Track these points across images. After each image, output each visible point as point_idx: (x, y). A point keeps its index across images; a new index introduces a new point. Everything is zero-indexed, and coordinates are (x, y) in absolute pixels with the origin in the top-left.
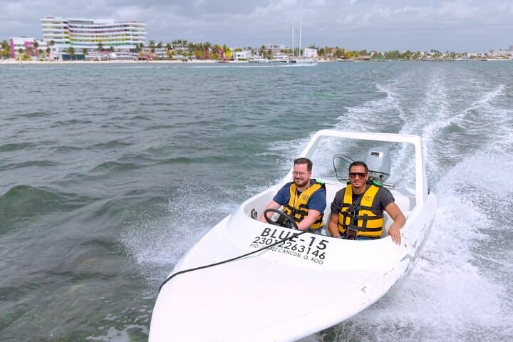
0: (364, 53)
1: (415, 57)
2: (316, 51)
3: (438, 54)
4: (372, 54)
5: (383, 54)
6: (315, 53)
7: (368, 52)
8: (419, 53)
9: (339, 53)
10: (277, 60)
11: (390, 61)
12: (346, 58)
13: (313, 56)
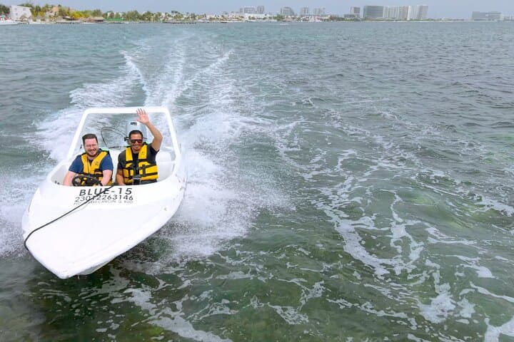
0: (97, 13)
1: (157, 18)
2: (28, 9)
3: (178, 16)
4: (109, 14)
5: (121, 14)
6: (28, 12)
7: (103, 12)
8: (159, 14)
9: (62, 13)
11: (128, 23)
12: (74, 20)
13: (23, 17)
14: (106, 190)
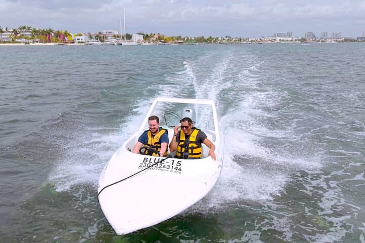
0: (179, 38)
1: (215, 41)
2: (142, 36)
3: (230, 39)
4: (186, 38)
5: (193, 39)
6: (141, 38)
7: (183, 37)
8: (218, 38)
9: (160, 38)
10: (107, 43)
11: (197, 44)
12: (166, 42)
13: (139, 40)
14: (163, 160)
